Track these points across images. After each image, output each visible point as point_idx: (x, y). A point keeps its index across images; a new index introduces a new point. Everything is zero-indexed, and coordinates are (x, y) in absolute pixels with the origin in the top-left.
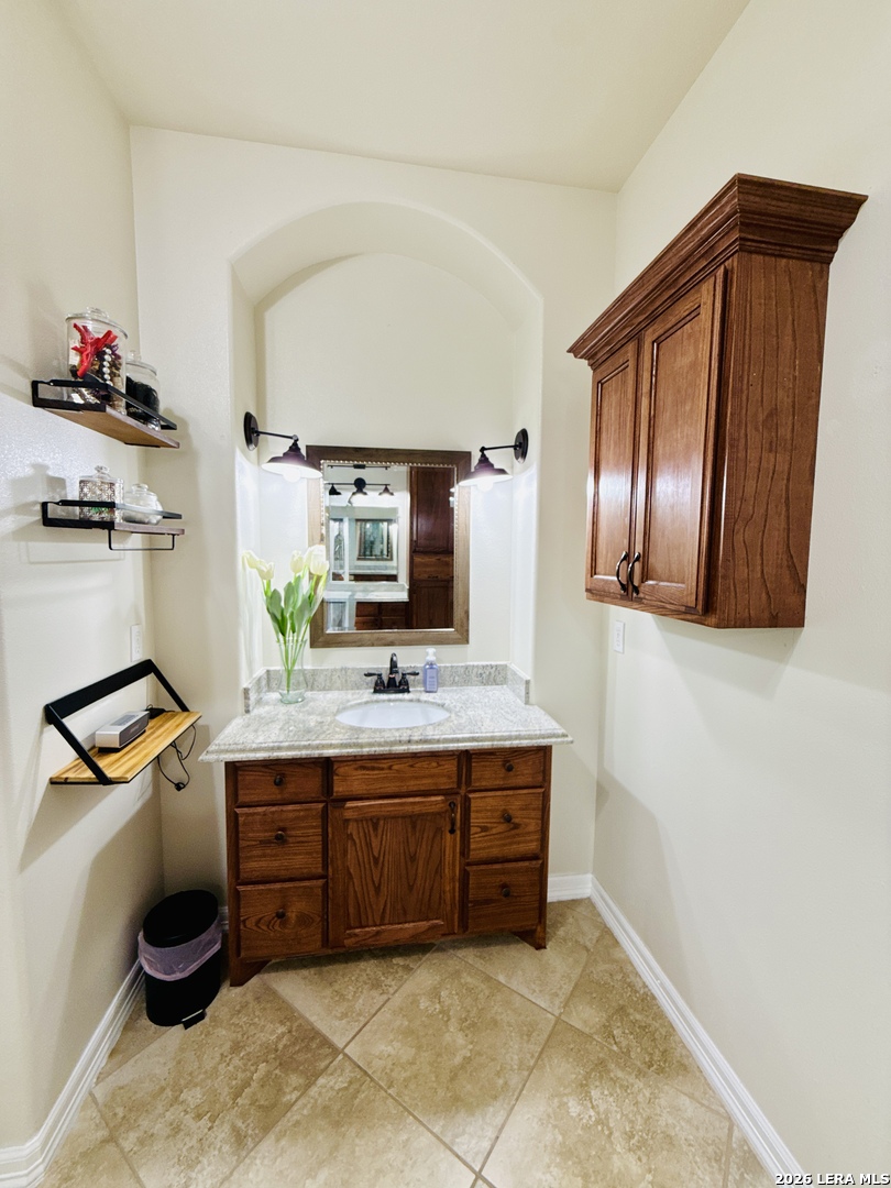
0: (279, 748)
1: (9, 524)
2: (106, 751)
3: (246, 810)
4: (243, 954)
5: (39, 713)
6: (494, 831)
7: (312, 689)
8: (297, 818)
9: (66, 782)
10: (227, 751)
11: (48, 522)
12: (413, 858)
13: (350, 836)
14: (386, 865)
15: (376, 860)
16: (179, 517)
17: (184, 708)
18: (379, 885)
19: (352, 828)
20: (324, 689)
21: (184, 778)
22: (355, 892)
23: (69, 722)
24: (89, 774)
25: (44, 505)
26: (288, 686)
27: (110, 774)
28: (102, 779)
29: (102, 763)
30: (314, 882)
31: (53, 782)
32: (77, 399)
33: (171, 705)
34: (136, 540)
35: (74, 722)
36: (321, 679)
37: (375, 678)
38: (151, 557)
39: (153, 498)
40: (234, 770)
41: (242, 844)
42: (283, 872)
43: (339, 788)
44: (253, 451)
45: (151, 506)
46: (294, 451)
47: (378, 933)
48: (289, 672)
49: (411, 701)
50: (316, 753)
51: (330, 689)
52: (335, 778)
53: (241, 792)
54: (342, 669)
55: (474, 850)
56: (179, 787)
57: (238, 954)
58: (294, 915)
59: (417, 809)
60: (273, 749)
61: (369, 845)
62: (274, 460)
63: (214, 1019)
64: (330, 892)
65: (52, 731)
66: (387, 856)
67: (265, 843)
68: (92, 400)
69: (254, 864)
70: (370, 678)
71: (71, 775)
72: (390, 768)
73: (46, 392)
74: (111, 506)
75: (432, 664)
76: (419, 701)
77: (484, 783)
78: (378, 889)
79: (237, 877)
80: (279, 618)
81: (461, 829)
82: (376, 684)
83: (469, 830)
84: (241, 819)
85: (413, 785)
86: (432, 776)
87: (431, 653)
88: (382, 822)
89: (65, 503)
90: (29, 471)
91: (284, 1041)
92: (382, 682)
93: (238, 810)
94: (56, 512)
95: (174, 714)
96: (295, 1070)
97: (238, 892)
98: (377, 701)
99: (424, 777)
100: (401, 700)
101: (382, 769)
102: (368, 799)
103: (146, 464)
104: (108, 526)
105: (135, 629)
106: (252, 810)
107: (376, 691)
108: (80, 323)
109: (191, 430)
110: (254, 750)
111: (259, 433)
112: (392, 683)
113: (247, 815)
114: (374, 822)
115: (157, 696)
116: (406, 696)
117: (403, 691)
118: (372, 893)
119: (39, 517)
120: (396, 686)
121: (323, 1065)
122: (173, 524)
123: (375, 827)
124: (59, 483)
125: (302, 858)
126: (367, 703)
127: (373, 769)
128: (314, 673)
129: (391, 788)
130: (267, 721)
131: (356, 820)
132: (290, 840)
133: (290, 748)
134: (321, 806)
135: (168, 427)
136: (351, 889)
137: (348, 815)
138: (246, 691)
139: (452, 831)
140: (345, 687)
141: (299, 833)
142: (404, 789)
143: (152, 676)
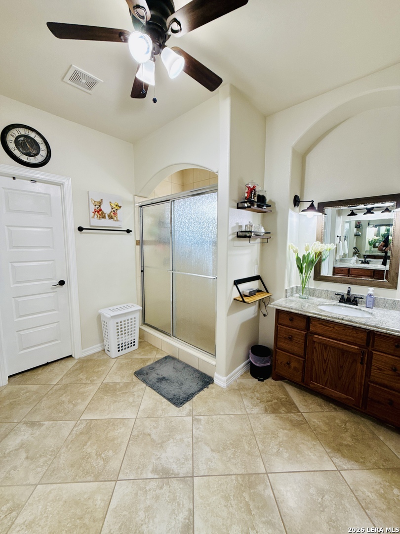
0: (292, 309)
1: (230, 238)
2: (246, 296)
3: (280, 326)
4: (276, 370)
5: (233, 282)
6: (386, 372)
7: (313, 296)
8: (297, 334)
9: (237, 300)
10: (276, 305)
11: (238, 236)
12: (342, 367)
13: (315, 348)
14: (329, 364)
15: (325, 361)
16: (270, 233)
17: (267, 292)
18: (326, 371)
19: (316, 345)
20: (318, 297)
21: (266, 314)
22: (316, 369)
23: (238, 286)
24: (241, 299)
25: (238, 232)
26: (303, 292)
27: (246, 300)
28: (244, 301)
29: (244, 298)
30: (301, 359)
31: (234, 299)
32: (246, 205)
33: (264, 290)
34: (259, 240)
35: (240, 286)
36: (317, 293)
37: (341, 296)
38: (263, 245)
39: (263, 228)
40: (279, 312)
41: (279, 336)
42: (291, 350)
43: (312, 329)
44: (297, 208)
45: (262, 230)
46: (312, 207)
47: (323, 388)
48: (303, 288)
49: (356, 309)
50: (304, 313)
51: (320, 297)
52: (311, 325)
53: (279, 320)
54: (326, 291)
55: (373, 376)
56: (265, 315)
57: (275, 370)
58: (293, 366)
59: (345, 348)
60: (290, 308)
61: (322, 354)
62: (303, 211)
63: (266, 383)
64: (306, 364)
65: (235, 287)
66: (329, 361)
67: (285, 338)
68: (249, 205)
69: (281, 344)
70: (339, 296)
71: (238, 299)
72: (334, 328)
73: (240, 205)
74: (251, 232)
75: (371, 295)
76: (360, 310)
77: (381, 349)
78: (325, 372)
79: (276, 346)
80: (300, 267)
81: (367, 365)
82: (341, 299)
83: (371, 367)
84: (279, 328)
85: (343, 338)
86: (353, 337)
87: (371, 290)
88: (328, 347)
89: (242, 232)
90: (235, 225)
91: (284, 399)
92: (344, 299)
93: (278, 325)
94: (240, 234)
95: (264, 292)
96: (284, 407)
97: (276, 351)
98: (339, 305)
99: (349, 336)
100: (351, 308)
101: (330, 327)
102: (324, 337)
103: (263, 218)
104: (250, 237)
105: (256, 266)
106: (282, 327)
107: (340, 302)
108: (248, 186)
109: (276, 205)
110: (284, 307)
111: (299, 202)
112: (350, 300)
113: (281, 327)
114: (326, 346)
115: (261, 286)
116: (355, 307)
117: (354, 304)
118: (322, 373)
119: (236, 236)
120: (350, 302)
121: (294, 412)
122: (268, 235)
123: (326, 348)
124: (241, 226)
125: (297, 348)
126: (334, 305)
127: (326, 326)
128: (314, 290)
129: (334, 336)
130: (292, 301)
131: (318, 343)
132: (294, 341)
133: (295, 309)
134: (305, 333)
135: (268, 206)
136: (314, 367)
137: (314, 339)
138: (286, 290)
139: (362, 363)
140: (326, 298)
141: (297, 339)
142: (339, 338)
143: (260, 280)
